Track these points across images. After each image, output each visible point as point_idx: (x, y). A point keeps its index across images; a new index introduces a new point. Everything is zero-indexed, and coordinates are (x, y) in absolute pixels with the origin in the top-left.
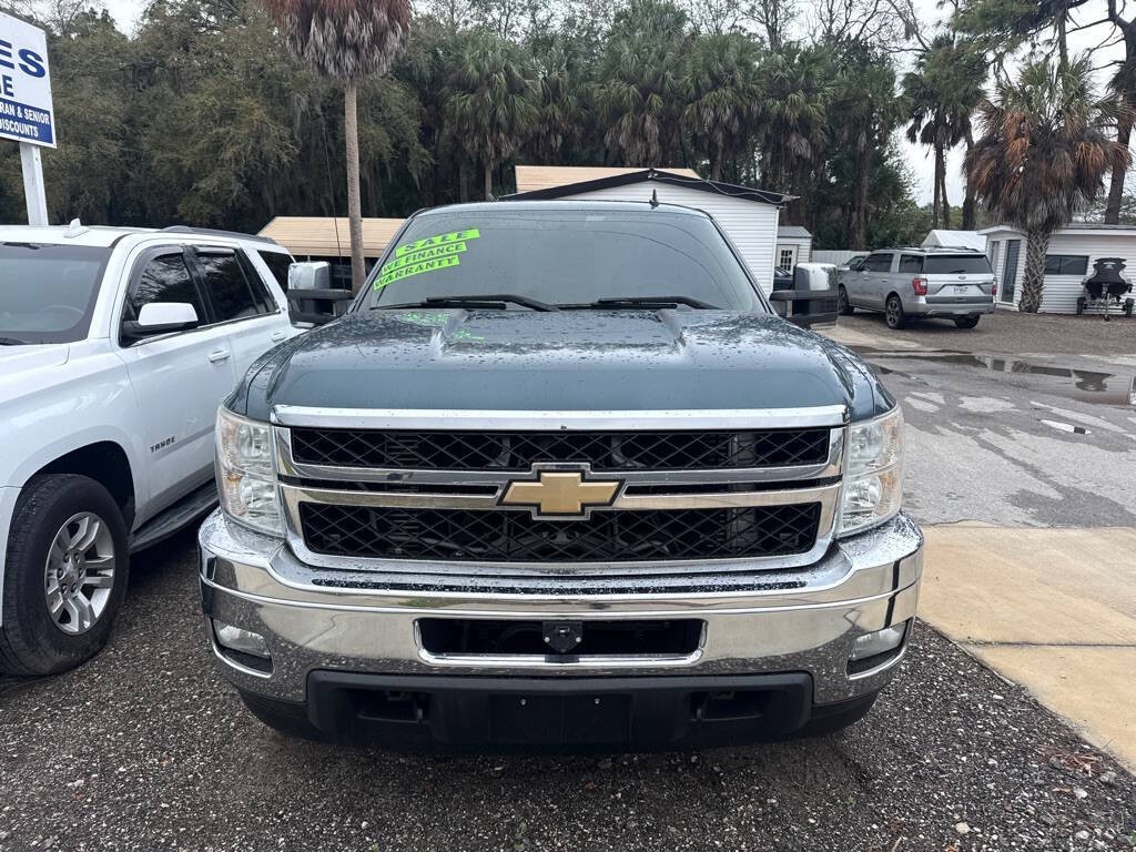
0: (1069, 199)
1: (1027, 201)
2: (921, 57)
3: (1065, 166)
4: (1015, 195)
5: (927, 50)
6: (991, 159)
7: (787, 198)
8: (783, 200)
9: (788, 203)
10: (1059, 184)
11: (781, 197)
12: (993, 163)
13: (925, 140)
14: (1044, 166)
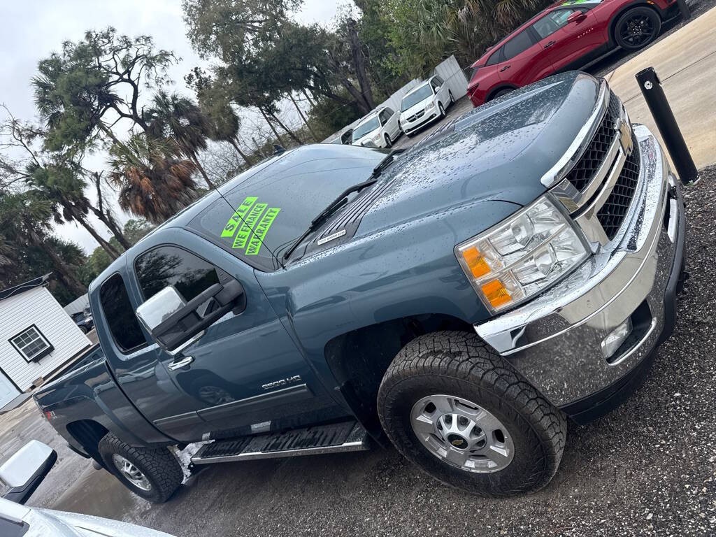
0: (187, 194)
1: (170, 205)
2: (27, 181)
3: (174, 181)
4: (163, 206)
5: (27, 176)
6: (135, 197)
7: (45, 277)
8: (44, 279)
9: (47, 280)
10: (176, 190)
11: (41, 279)
12: (139, 198)
13: (69, 219)
14: (164, 186)
